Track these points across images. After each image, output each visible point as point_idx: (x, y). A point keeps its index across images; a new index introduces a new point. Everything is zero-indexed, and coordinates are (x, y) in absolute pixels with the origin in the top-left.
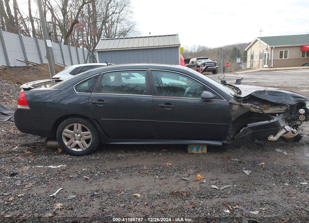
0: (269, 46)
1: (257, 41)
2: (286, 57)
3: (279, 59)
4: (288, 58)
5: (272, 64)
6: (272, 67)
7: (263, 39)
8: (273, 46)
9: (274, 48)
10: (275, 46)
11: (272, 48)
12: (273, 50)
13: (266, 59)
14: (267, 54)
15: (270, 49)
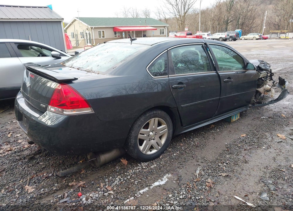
0: (89, 27)
1: (75, 20)
2: (103, 37)
3: (99, 38)
4: (105, 38)
5: (94, 43)
6: (95, 45)
7: (82, 19)
8: (92, 27)
9: (93, 28)
10: (94, 26)
11: (92, 28)
12: (93, 30)
13: (88, 39)
14: (88, 33)
15: (90, 29)
